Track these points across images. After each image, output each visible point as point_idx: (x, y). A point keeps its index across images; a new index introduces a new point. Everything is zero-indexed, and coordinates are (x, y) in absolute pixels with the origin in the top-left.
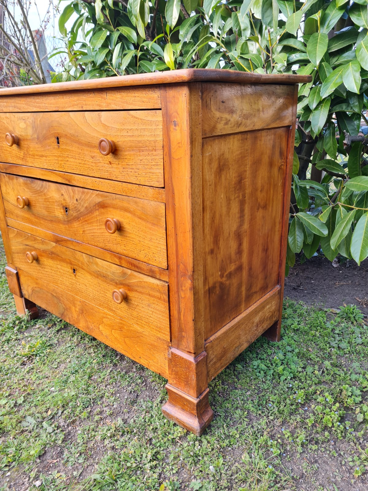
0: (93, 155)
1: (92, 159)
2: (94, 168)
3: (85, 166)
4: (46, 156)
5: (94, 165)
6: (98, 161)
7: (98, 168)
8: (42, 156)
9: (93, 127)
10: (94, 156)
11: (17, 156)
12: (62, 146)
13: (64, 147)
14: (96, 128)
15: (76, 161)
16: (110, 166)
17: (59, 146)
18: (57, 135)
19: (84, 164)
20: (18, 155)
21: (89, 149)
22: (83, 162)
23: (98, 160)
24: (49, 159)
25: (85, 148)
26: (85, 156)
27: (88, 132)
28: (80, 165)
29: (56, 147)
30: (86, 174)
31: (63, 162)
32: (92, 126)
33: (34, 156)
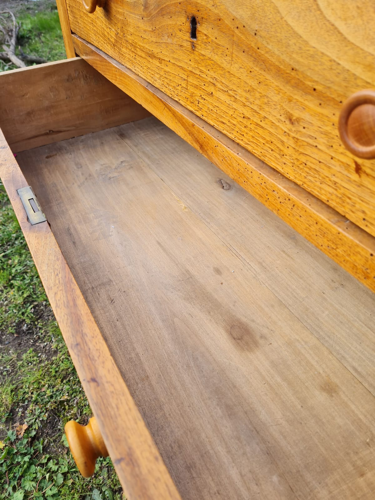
0: (296, 114)
1: (289, 126)
2: (286, 151)
3: (260, 131)
4: (161, 60)
5: (291, 143)
6: (311, 141)
7: (303, 159)
8: (152, 56)
9: (332, 19)
10: (298, 120)
11: (105, 36)
12: (203, 50)
13: (207, 53)
14: (341, 26)
15: (235, 105)
16: (354, 177)
17: (193, 46)
18: (194, 12)
19: (257, 125)
20: (106, 34)
21: (288, 89)
22: (256, 120)
23: (310, 137)
24: (167, 69)
25: (275, 83)
26: (267, 104)
27: (300, 31)
28: (245, 121)
29: (187, 45)
30: (257, 152)
31: (198, 93)
32: (328, 13)
33: (135, 47)
